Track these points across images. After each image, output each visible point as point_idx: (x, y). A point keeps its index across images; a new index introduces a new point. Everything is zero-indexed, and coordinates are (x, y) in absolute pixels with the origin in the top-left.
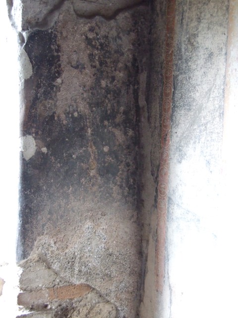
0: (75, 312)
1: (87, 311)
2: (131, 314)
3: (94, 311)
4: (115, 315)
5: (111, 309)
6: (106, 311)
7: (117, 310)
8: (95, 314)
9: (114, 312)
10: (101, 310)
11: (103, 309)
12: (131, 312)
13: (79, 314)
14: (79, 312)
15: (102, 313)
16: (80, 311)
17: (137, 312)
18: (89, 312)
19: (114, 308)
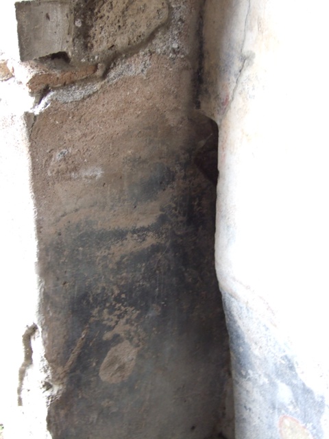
0: (105, 5)
1: (124, 5)
2: (191, 16)
3: (134, 7)
4: (167, 17)
5: (160, 6)
6: (152, 8)
7: (170, 8)
8: (135, 12)
9: (165, 12)
10: (145, 5)
11: (148, 5)
12: (191, 12)
13: (112, 8)
14: (112, 5)
15: (148, 10)
16: (114, 5)
17: (200, 13)
18: (127, 7)
19: (165, 5)
